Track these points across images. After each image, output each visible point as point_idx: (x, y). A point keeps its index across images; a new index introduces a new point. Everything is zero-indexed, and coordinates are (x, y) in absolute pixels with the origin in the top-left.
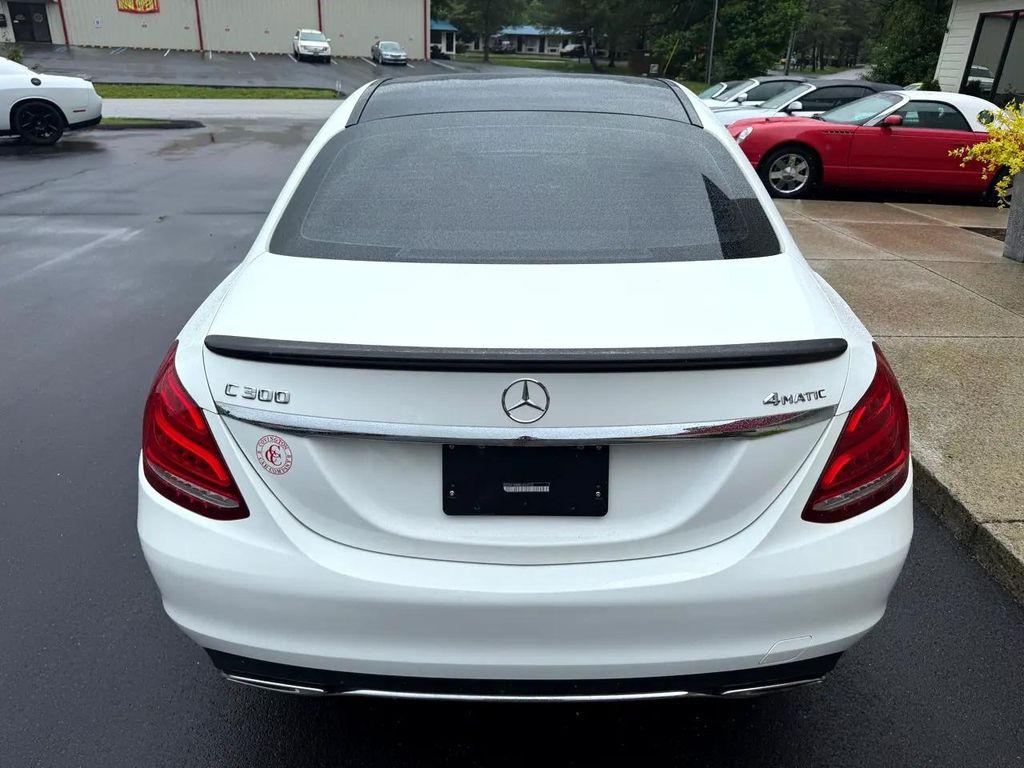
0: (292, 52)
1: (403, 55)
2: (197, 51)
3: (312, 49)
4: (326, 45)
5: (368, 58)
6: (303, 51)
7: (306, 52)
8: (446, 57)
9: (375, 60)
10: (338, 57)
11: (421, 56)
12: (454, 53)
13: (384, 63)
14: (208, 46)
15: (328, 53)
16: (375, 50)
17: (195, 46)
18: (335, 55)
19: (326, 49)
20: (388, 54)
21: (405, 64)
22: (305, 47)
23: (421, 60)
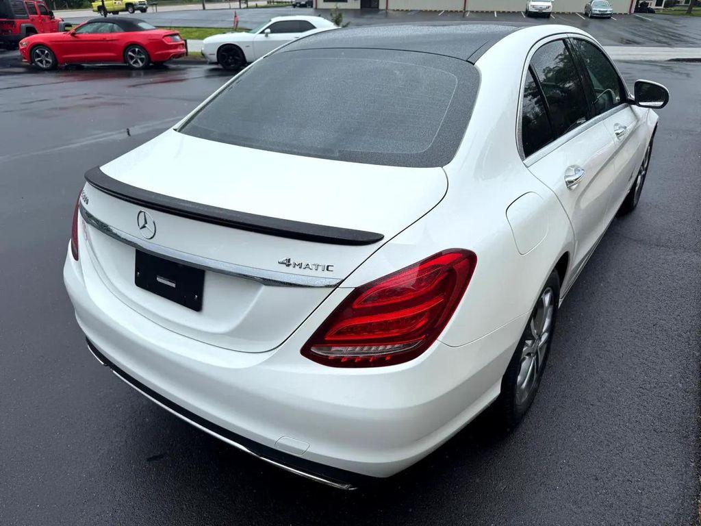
0: (524, 10)
1: (609, 10)
2: (461, 11)
3: (538, 7)
4: (550, 4)
5: (581, 14)
6: (531, 9)
7: (534, 10)
8: (652, 11)
9: (586, 15)
10: (558, 13)
11: (626, 11)
12: (662, 7)
13: (592, 17)
14: (469, 8)
15: (550, 10)
16: (588, 8)
17: (460, 8)
18: (556, 11)
19: (549, 7)
20: (596, 10)
21: (609, 18)
22: (533, 7)
23: (625, 14)
